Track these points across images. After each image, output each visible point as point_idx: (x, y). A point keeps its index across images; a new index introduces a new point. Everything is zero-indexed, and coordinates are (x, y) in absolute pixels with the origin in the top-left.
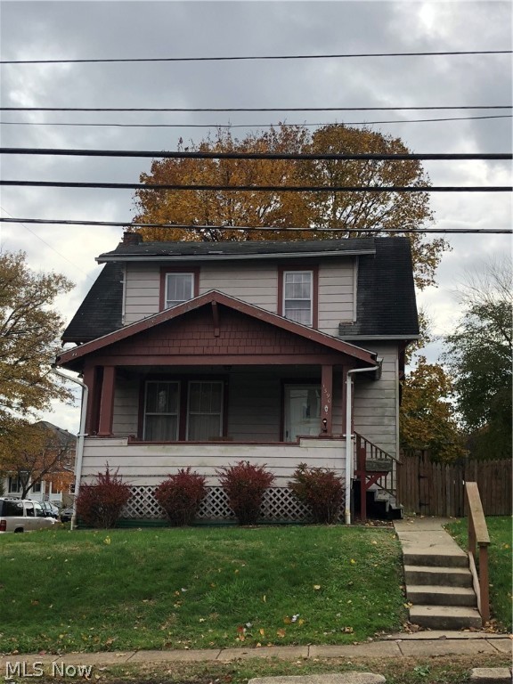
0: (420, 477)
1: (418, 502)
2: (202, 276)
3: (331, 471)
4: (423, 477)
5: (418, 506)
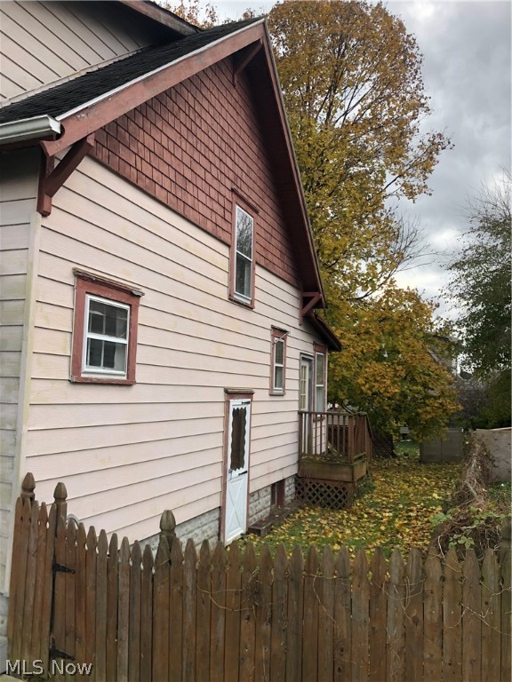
0: (56, 568)
1: (47, 645)
4: (65, 570)
5: (45, 658)
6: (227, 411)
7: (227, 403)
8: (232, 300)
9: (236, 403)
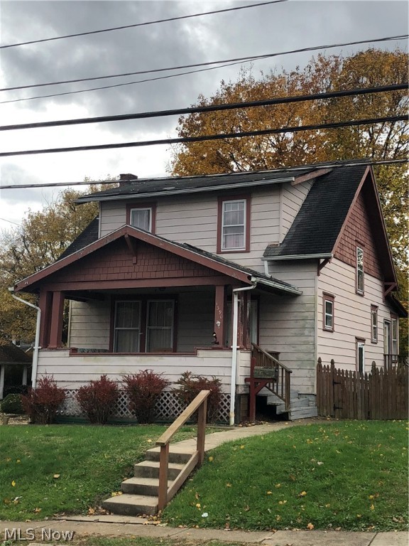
0: (334, 383)
1: (332, 406)
2: (158, 210)
3: (217, 378)
4: (336, 383)
5: (332, 410)
6: (357, 348)
7: (356, 343)
8: (357, 294)
9: (360, 344)
